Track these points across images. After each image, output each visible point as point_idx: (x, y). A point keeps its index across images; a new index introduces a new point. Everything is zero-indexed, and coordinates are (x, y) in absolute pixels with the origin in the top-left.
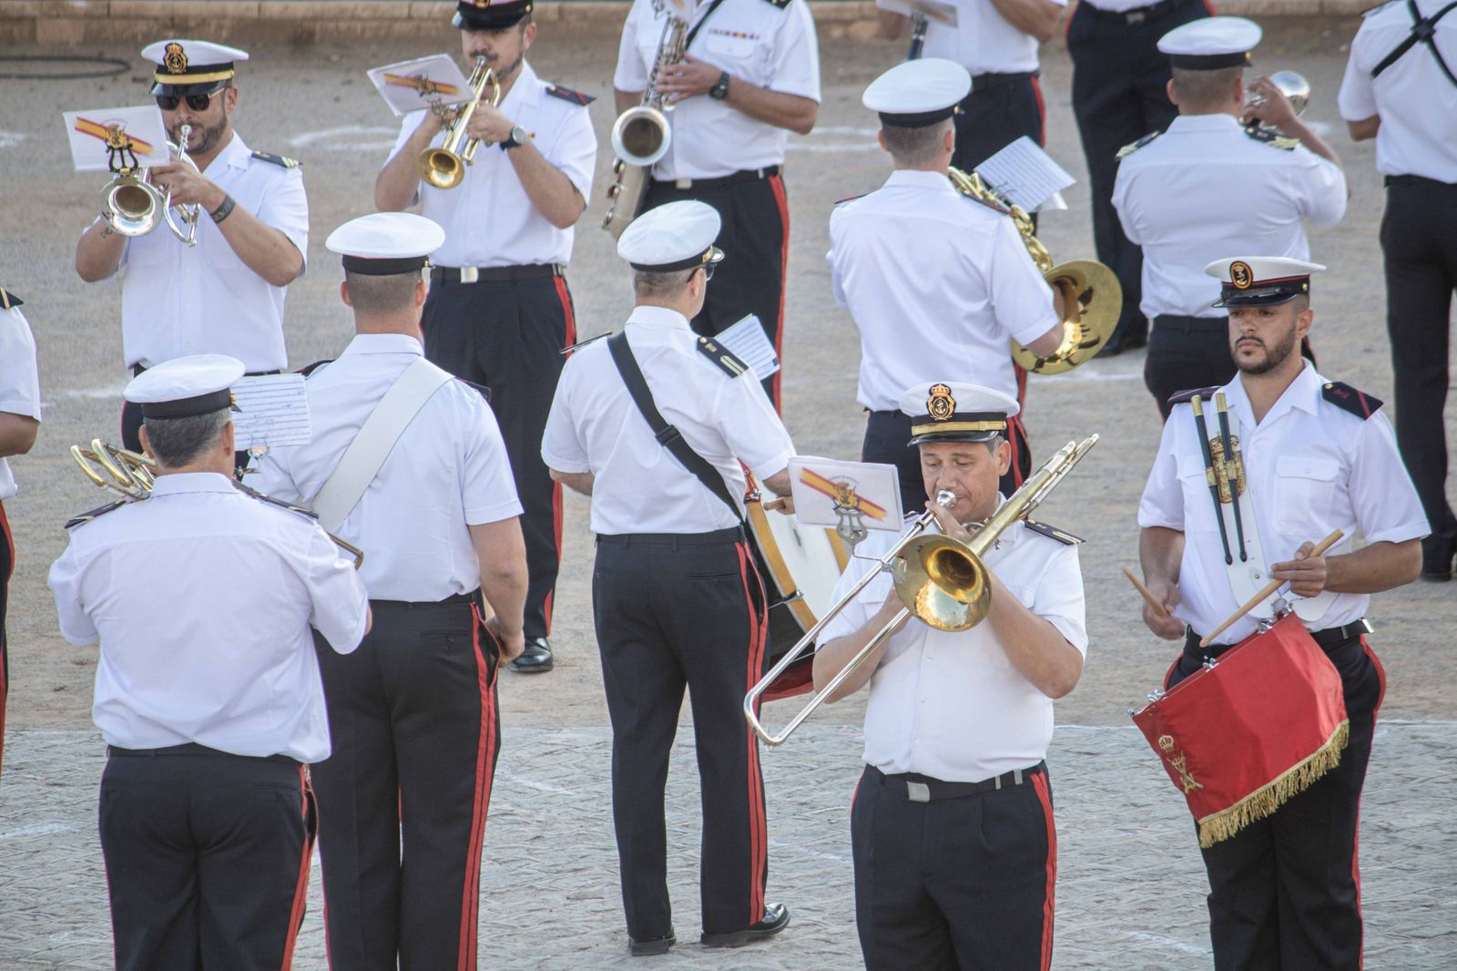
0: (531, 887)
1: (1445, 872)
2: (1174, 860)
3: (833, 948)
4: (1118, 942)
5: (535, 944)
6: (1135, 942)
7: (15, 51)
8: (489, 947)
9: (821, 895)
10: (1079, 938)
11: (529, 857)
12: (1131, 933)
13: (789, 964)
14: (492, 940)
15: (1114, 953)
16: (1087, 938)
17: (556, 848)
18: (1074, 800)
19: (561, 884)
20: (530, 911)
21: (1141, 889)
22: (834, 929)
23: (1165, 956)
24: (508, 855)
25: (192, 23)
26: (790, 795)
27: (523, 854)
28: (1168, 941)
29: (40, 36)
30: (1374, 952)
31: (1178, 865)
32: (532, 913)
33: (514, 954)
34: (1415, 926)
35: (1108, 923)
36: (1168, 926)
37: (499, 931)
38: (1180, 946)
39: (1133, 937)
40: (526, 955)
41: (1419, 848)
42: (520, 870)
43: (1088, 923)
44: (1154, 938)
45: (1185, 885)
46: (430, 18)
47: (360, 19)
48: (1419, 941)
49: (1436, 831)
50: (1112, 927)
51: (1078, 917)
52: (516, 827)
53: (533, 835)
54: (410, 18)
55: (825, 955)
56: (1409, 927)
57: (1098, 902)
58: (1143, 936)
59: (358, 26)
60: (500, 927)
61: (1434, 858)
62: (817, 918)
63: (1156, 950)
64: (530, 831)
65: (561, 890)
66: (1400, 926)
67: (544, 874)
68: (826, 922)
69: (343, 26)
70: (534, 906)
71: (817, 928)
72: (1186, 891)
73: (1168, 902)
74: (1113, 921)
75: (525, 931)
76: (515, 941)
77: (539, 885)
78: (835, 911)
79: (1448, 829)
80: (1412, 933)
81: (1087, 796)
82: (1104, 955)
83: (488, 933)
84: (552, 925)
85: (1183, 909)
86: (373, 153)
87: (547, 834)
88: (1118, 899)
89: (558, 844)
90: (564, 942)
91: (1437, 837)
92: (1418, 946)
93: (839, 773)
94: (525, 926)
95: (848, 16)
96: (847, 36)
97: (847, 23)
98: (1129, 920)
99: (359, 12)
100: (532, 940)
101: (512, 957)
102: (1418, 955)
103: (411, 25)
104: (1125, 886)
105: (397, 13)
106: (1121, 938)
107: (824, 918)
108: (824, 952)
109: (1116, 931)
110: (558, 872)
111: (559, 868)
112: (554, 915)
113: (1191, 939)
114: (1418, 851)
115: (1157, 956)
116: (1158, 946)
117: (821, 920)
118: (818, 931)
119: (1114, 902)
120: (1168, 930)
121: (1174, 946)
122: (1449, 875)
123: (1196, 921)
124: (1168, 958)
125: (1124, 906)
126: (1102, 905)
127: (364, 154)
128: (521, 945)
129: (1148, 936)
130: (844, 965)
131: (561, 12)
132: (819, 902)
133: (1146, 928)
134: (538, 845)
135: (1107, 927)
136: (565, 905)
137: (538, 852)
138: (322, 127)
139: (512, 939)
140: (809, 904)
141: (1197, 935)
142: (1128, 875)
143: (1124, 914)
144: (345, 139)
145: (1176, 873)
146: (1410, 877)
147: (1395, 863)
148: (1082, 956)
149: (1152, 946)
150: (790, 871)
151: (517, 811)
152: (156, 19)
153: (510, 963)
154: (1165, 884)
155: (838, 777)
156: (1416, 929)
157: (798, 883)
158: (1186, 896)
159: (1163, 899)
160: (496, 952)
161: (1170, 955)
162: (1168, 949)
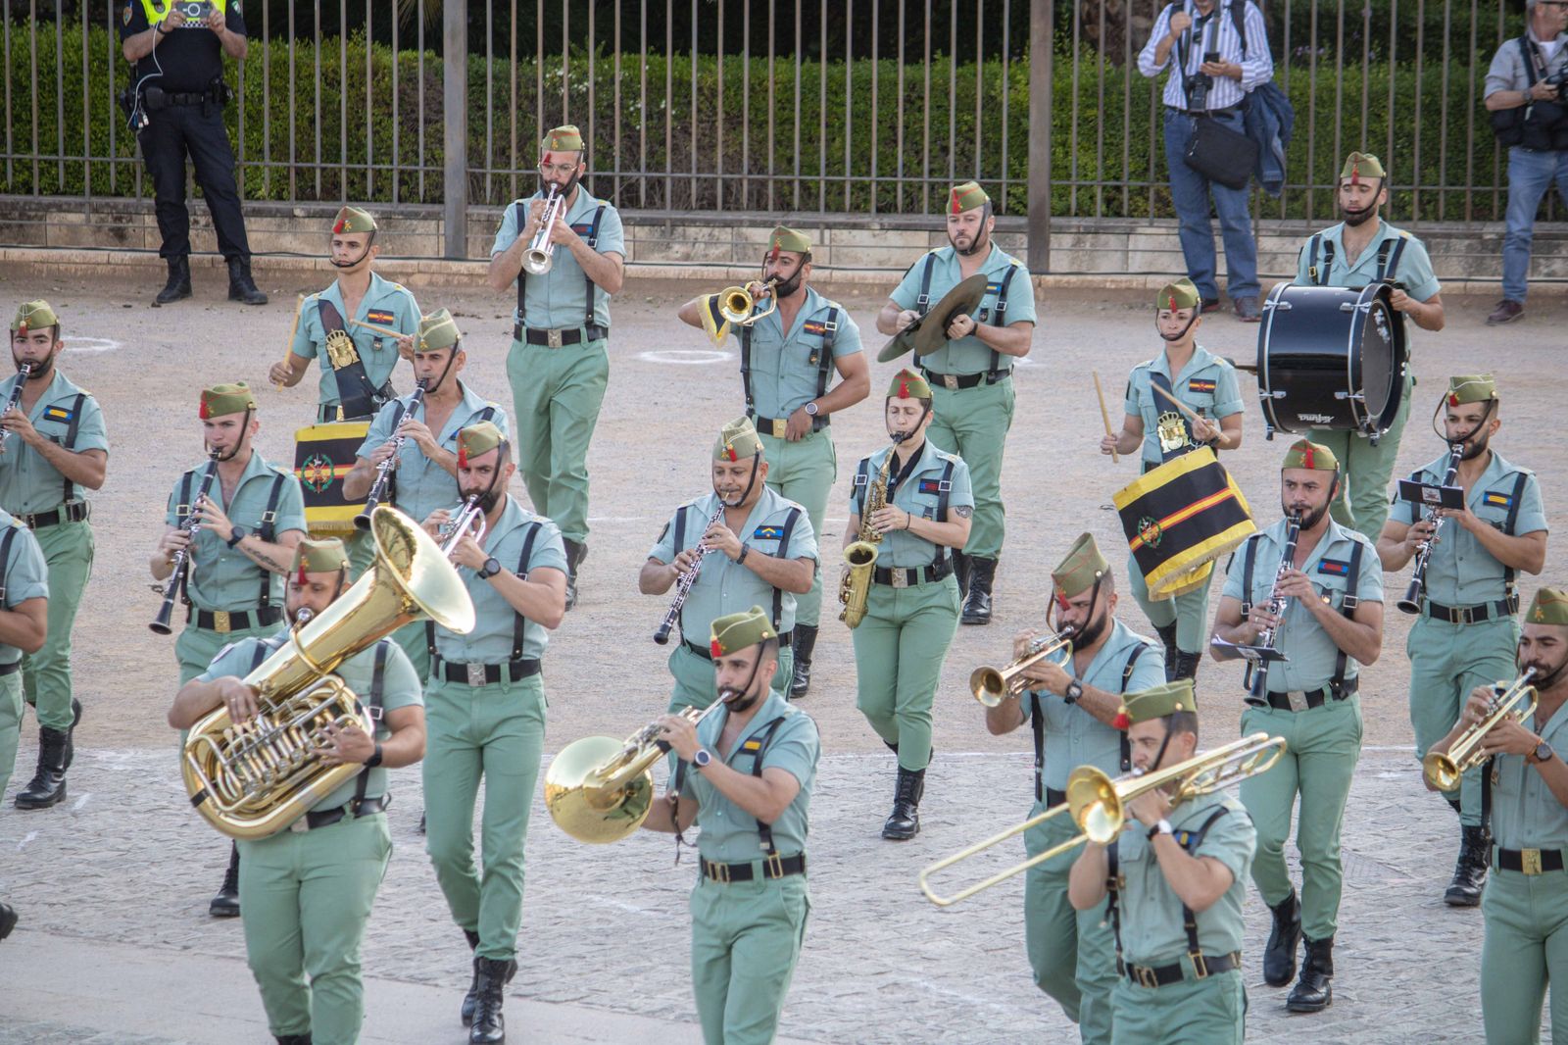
4: (581, 902)
6: (592, 902)
12: (589, 896)
15: (578, 910)
19: (199, 857)
24: (164, 836)
28: (614, 902)
31: (622, 850)
35: (574, 889)
36: (614, 892)
37: (157, 889)
38: (624, 906)
39: (590, 899)
40: (175, 905)
43: (560, 889)
44: (605, 900)
47: (74, 263)
50: (577, 891)
54: (109, 263)
57: (568, 875)
58: (597, 898)
59: (73, 268)
63: (606, 908)
64: (180, 821)
69: (62, 267)
74: (578, 888)
77: (185, 857)
82: (570, 911)
87: (192, 823)
88: (581, 873)
98: (588, 887)
99: (73, 258)
100: (180, 895)
103: (109, 267)
104: (586, 864)
105: (99, 260)
106: (583, 899)
109: (579, 895)
110: (199, 849)
111: (200, 846)
112: (195, 878)
113: (629, 901)
115: (607, 912)
116: (607, 905)
119: (578, 875)
120: (614, 894)
121: (618, 906)
123: (633, 888)
124: (613, 913)
125: (584, 878)
126: (570, 877)
127: (75, 355)
128: (172, 898)
129: (601, 899)
133: (599, 893)
134: (186, 830)
135: (573, 892)
136: (203, 871)
137: (185, 835)
139: (166, 894)
141: (634, 898)
142: (589, 857)
143: (585, 883)
145: (621, 856)
149: (603, 905)
151: (172, 806)
153: (164, 910)
154: (613, 863)
158: (627, 872)
159: (612, 873)
160: (155, 902)
161: (615, 912)
162: (614, 907)
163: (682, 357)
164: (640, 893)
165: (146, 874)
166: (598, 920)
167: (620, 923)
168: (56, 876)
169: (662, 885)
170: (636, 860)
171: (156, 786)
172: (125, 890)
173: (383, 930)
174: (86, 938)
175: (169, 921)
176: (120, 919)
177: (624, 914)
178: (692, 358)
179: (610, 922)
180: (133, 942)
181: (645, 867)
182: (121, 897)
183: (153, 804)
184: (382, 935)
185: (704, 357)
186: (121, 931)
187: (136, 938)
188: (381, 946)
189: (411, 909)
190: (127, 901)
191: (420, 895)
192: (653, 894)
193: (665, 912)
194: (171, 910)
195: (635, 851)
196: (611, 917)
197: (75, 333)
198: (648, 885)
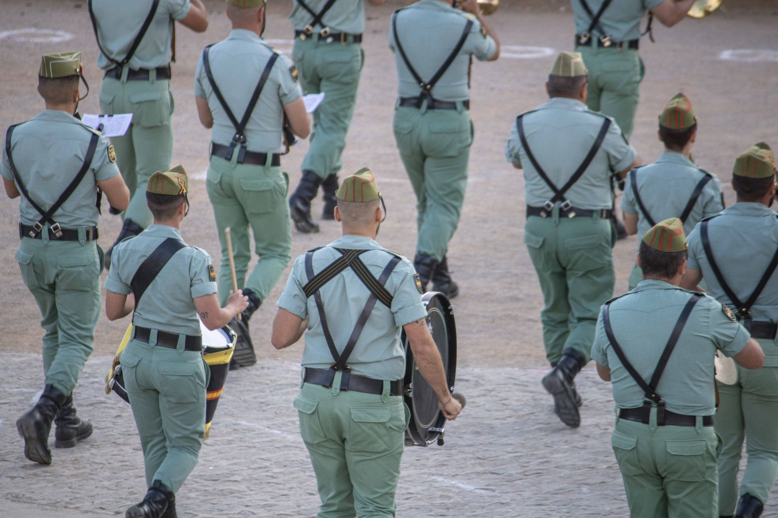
0: (114, 443)
1: (601, 450)
2: (459, 439)
3: (275, 480)
4: (428, 482)
5: (115, 473)
6: (436, 482)
8: (90, 474)
9: (270, 452)
10: (407, 479)
11: (113, 426)
12: (434, 477)
13: (251, 488)
14: (92, 470)
15: (425, 488)
16: (410, 479)
17: (128, 422)
19: (131, 441)
20: (113, 455)
21: (440, 454)
22: (276, 470)
23: (451, 490)
26: (255, 398)
27: (110, 425)
28: (453, 482)
30: (562, 491)
31: (460, 442)
32: (114, 456)
33: (103, 478)
34: (584, 478)
35: (422, 471)
36: (453, 474)
38: (460, 485)
39: (435, 479)
40: (110, 479)
41: (587, 436)
42: (108, 433)
44: (446, 480)
45: (463, 452)
48: (586, 486)
49: (597, 429)
50: (425, 473)
51: (406, 468)
52: (107, 410)
53: (116, 414)
55: (271, 484)
56: (580, 479)
57: (418, 460)
58: (440, 479)
60: (97, 463)
61: (595, 442)
62: (267, 464)
63: (447, 487)
64: (114, 413)
65: (130, 445)
66: (576, 478)
67: (121, 436)
68: (271, 466)
70: (115, 453)
71: (266, 469)
72: (464, 456)
73: (454, 461)
74: (426, 470)
75: (109, 466)
76: (104, 471)
77: (118, 441)
78: (277, 461)
79: (603, 427)
80: (583, 482)
82: (419, 488)
83: (89, 466)
84: (125, 463)
85: (462, 465)
86: (41, 44)
87: (123, 414)
88: (428, 459)
89: (129, 420)
90: (131, 473)
91: (597, 431)
92: (585, 489)
93: (282, 387)
94: (110, 463)
98: (433, 470)
100: (113, 471)
101: (102, 479)
102: (585, 494)
106: (429, 480)
107: (271, 464)
108: (270, 483)
109: (426, 476)
110: (129, 435)
111: (130, 433)
112: (126, 458)
113: (465, 482)
114: (587, 439)
115: (448, 490)
116: (448, 485)
117: (269, 465)
118: (267, 471)
119: (426, 460)
120: (454, 476)
121: (456, 485)
122: (603, 452)
123: (468, 472)
124: (453, 491)
125: (430, 463)
126: (419, 462)
127: (36, 44)
128: (107, 473)
129: (443, 479)
130: (281, 489)
132: (269, 455)
133: (442, 475)
134: (118, 420)
135: (421, 474)
136: (132, 453)
137: (118, 424)
138: (14, 28)
139: (102, 470)
140: (264, 457)
141: (469, 479)
143: (431, 467)
145: (459, 446)
146: (583, 452)
147: (575, 444)
148: (407, 489)
149: (445, 485)
150: (254, 438)
151: (108, 401)
153: (101, 483)
154: (453, 451)
155: (282, 389)
156: (584, 480)
157: (258, 445)
158: (464, 459)
159: (452, 460)
161: (454, 490)
162: (453, 486)
163: (515, 52)
164: (474, 476)
166: (441, 496)
167: (457, 499)
168: (17, 455)
169: (491, 469)
170: (472, 449)
171: (96, 385)
172: (70, 466)
173: (272, 502)
174: (39, 504)
175: (105, 491)
176: (66, 489)
177: (461, 492)
178: (522, 52)
179: (450, 498)
180: (77, 508)
181: (478, 455)
182: (67, 473)
183: (94, 400)
184: (271, 506)
185: (530, 52)
186: (67, 500)
187: (78, 505)
188: (270, 514)
189: (294, 485)
190: (72, 476)
191: (301, 474)
192: (485, 476)
193: (494, 491)
194: (106, 483)
195: (470, 442)
196: (450, 494)
197: (36, 26)
198: (480, 469)
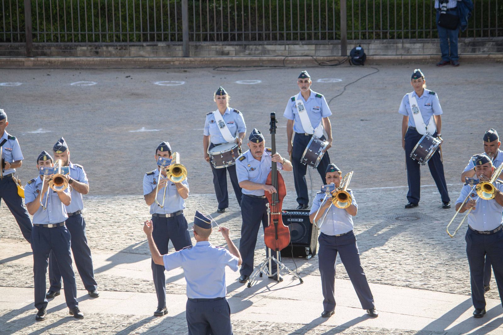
7: (20, 67)
18: (210, 208)
19: (116, 225)
25: (53, 62)
27: (109, 219)
29: (25, 64)
40: (109, 238)
46: (97, 61)
47: (84, 61)
52: (108, 214)
54: (93, 61)
59: (84, 62)
64: (111, 215)
81: (212, 207)
90: (116, 235)
95: (174, 60)
96: (174, 64)
97: (173, 62)
99: (84, 60)
103: (93, 62)
105: (91, 60)
127: (84, 87)
131: (121, 59)
134: (112, 217)
138: (76, 81)
144: (81, 84)
151: (108, 211)
152: (46, 61)
160: (104, 237)
163: (248, 82)
164: (233, 232)
165: (101, 230)
172: (96, 234)
178: (250, 82)
185: (253, 82)
186: (95, 246)
187: (98, 248)
192: (236, 232)
197: (84, 80)
198: (236, 229)
